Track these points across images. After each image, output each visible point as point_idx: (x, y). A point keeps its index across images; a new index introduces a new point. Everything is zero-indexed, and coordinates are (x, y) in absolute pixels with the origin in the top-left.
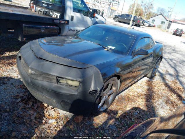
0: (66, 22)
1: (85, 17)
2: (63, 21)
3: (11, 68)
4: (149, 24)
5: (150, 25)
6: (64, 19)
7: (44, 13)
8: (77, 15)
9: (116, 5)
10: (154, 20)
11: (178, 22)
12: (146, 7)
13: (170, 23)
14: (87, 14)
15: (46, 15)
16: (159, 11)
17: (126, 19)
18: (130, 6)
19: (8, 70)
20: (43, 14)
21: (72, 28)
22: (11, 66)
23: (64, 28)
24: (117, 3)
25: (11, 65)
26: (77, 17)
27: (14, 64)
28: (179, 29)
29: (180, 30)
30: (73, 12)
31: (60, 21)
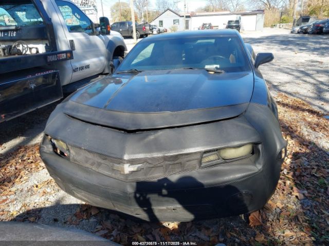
0: (69, 55)
1: (91, 37)
2: (62, 55)
3: (13, 189)
4: (157, 29)
5: (159, 30)
6: (58, 51)
7: (6, 51)
8: (78, 37)
9: (90, 12)
10: (161, 22)
11: (197, 14)
12: (138, 4)
13: (187, 19)
14: (91, 31)
15: (10, 54)
16: (161, 6)
17: (122, 31)
18: (111, 9)
19: (13, 197)
20: (5, 54)
21: (78, 65)
22: (10, 185)
23: (63, 69)
24: (92, 8)
25: (6, 183)
26: (79, 40)
27: (12, 179)
28: (206, 24)
29: (207, 26)
30: (70, 32)
31: (58, 55)
